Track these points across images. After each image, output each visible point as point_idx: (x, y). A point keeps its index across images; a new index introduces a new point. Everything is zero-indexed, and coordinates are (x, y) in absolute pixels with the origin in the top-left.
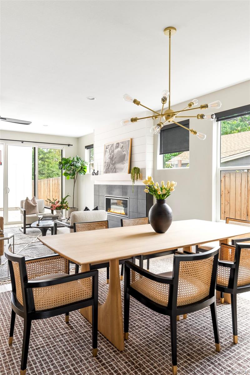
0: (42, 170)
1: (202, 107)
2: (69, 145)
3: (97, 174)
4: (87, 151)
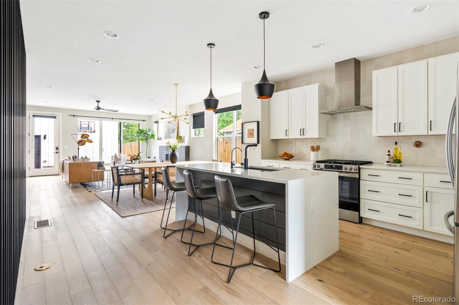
0: (126, 135)
1: (186, 115)
2: (144, 121)
3: (160, 139)
4: (156, 125)
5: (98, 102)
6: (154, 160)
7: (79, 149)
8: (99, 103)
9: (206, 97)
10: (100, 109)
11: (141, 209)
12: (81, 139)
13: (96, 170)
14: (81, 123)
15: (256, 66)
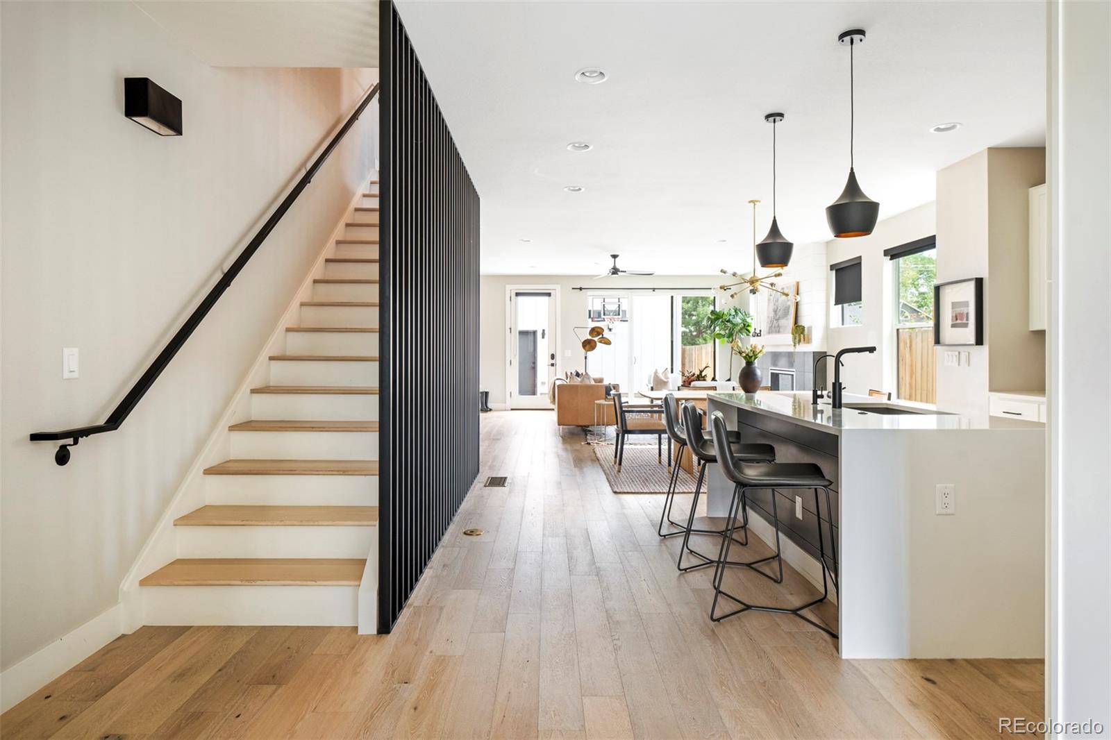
1: (776, 276)
3: (759, 335)
4: (753, 298)
5: (615, 257)
6: (713, 384)
7: (586, 358)
8: (616, 259)
9: (762, 239)
10: (619, 273)
11: (657, 486)
12: (590, 338)
13: (602, 402)
14: (604, 301)
15: (940, 127)
